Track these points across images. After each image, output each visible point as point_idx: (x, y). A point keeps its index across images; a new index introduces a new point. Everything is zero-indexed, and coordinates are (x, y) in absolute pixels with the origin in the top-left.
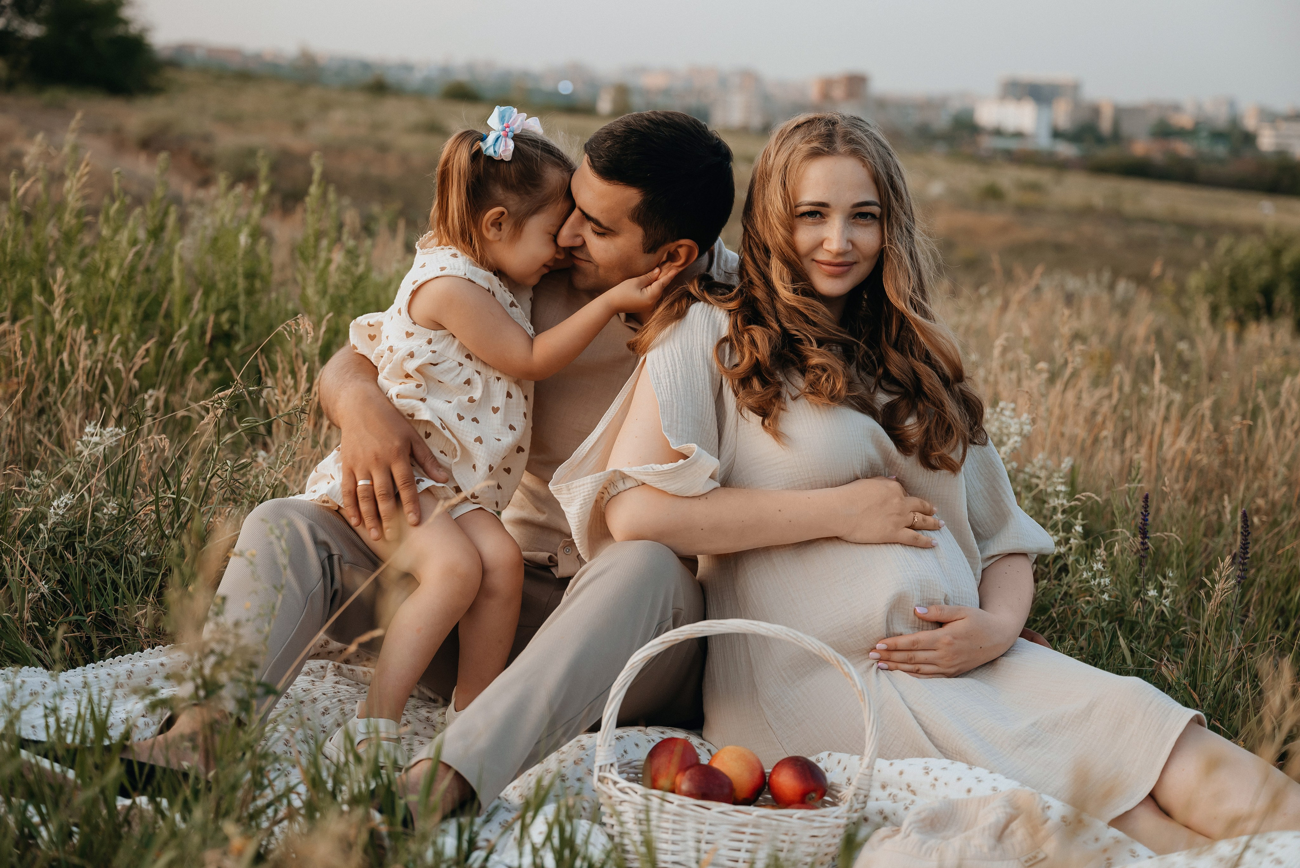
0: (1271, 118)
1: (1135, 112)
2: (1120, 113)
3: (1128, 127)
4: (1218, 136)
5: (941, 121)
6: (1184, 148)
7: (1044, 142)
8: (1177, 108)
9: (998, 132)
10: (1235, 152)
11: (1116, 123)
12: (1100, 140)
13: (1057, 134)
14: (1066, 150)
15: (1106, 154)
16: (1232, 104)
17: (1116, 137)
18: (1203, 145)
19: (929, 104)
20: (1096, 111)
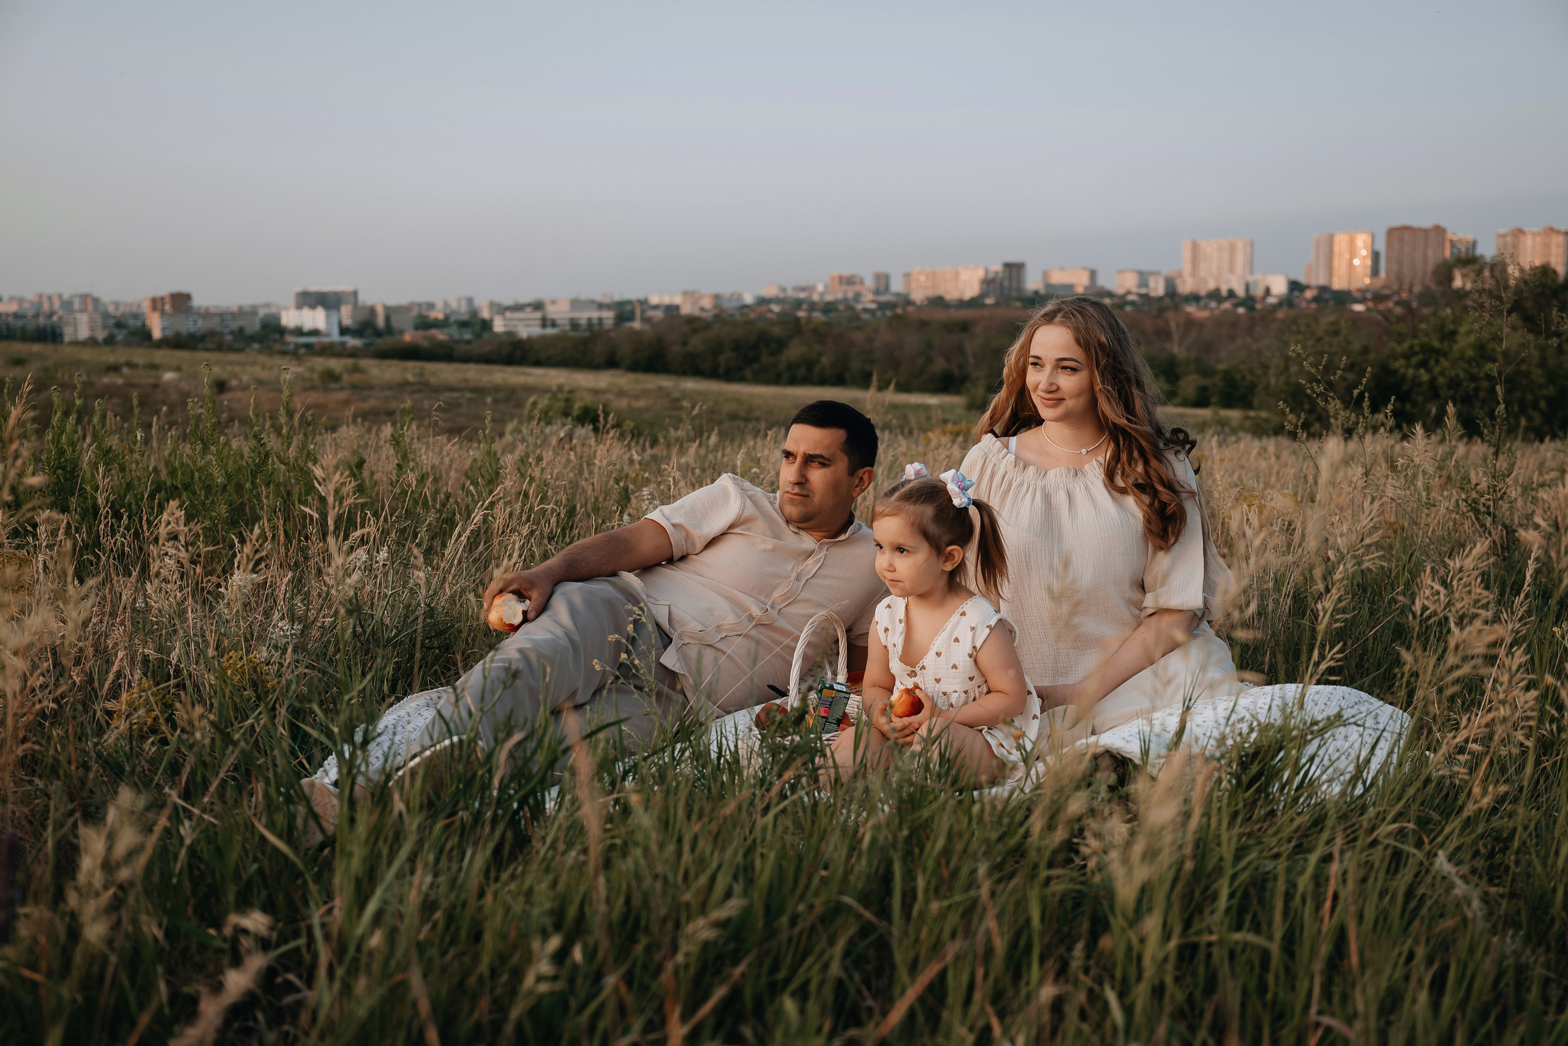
0: (501, 310)
1: (399, 309)
2: (389, 311)
3: (396, 323)
4: (463, 324)
5: (254, 326)
6: (441, 335)
7: (336, 337)
8: (431, 306)
9: (299, 332)
10: (478, 336)
11: (388, 319)
12: (378, 334)
13: (344, 331)
14: (352, 342)
15: (383, 343)
16: (470, 301)
17: (389, 329)
18: (454, 332)
19: (241, 313)
20: (372, 311)
